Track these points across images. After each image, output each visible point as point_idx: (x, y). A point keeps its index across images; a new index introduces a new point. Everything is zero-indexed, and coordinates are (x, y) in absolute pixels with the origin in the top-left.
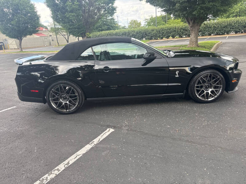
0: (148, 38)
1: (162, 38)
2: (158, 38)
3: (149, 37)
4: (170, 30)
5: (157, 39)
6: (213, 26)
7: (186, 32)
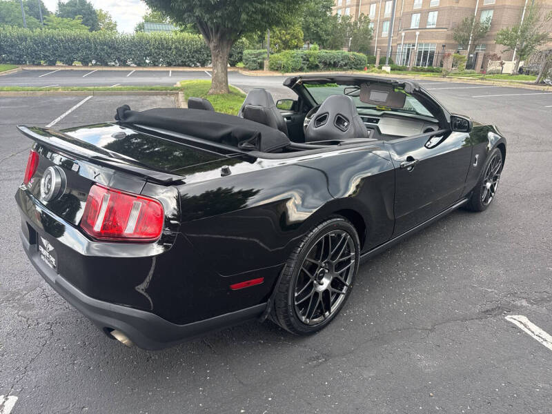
0: (11, 60)
1: (52, 63)
2: (42, 62)
3: (13, 57)
4: (73, 42)
5: (39, 64)
6: (174, 46)
7: (118, 54)
